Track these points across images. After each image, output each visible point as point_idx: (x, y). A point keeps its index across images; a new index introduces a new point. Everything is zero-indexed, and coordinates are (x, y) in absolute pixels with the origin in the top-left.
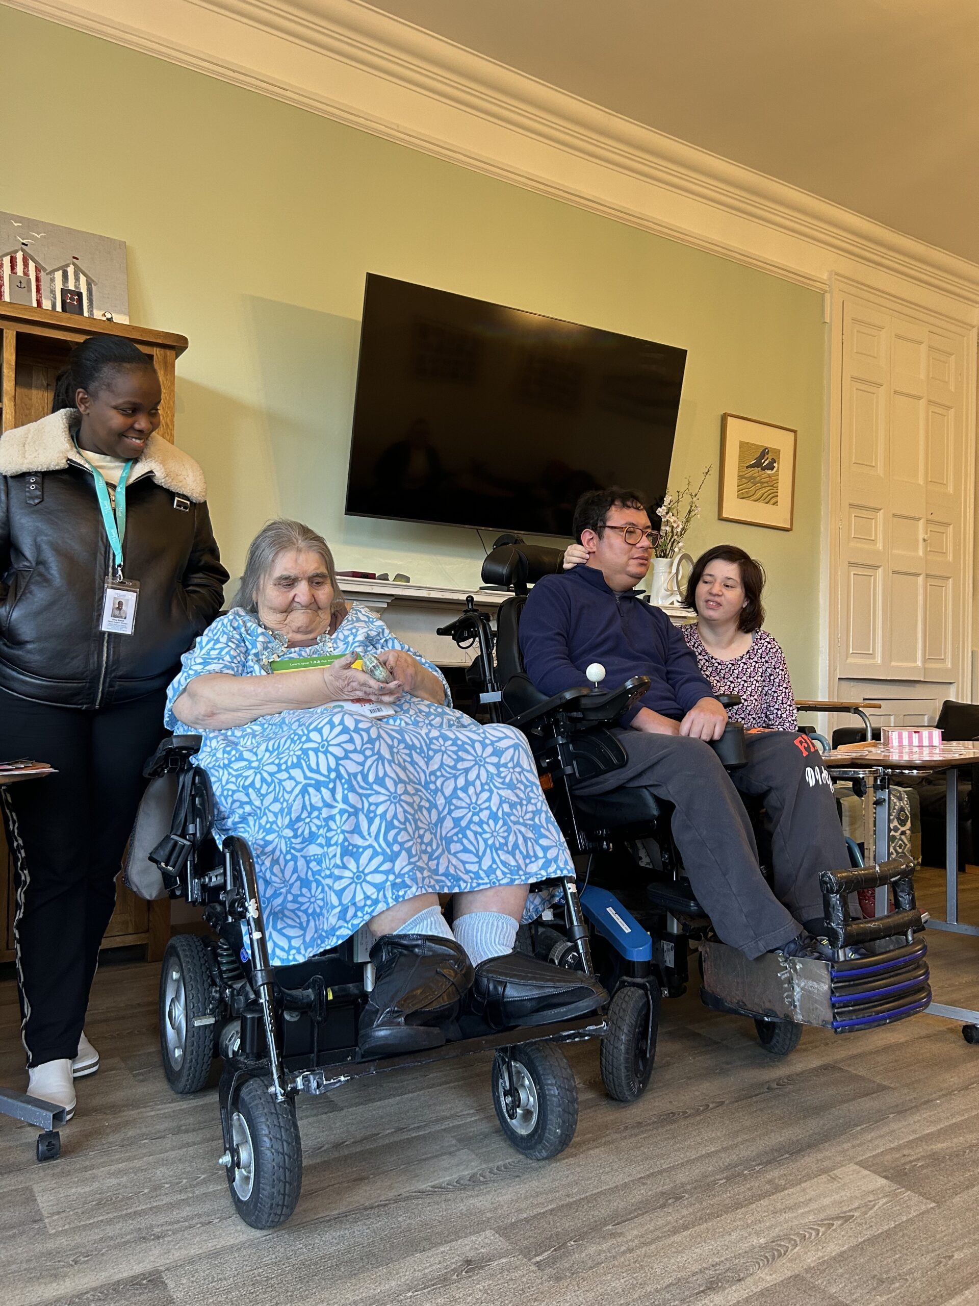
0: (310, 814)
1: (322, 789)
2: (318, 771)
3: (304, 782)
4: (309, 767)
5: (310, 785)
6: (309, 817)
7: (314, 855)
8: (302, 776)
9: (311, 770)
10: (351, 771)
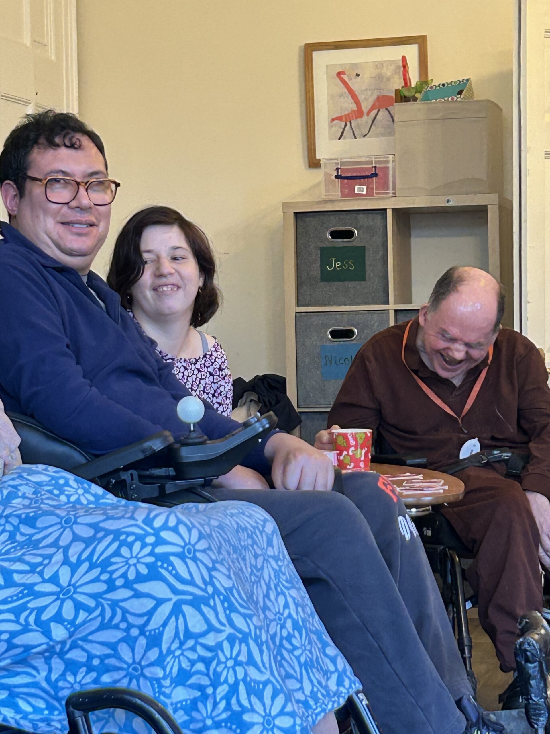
0: (182, 644)
1: (202, 606)
2: (192, 583)
3: (175, 598)
4: (178, 577)
5: (186, 602)
6: (180, 648)
7: (181, 702)
8: (168, 590)
9: (183, 581)
10: (226, 586)
